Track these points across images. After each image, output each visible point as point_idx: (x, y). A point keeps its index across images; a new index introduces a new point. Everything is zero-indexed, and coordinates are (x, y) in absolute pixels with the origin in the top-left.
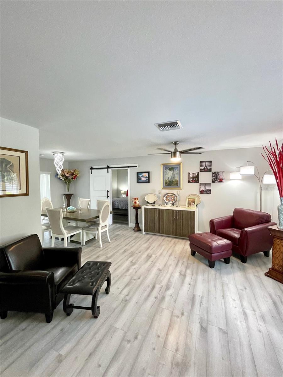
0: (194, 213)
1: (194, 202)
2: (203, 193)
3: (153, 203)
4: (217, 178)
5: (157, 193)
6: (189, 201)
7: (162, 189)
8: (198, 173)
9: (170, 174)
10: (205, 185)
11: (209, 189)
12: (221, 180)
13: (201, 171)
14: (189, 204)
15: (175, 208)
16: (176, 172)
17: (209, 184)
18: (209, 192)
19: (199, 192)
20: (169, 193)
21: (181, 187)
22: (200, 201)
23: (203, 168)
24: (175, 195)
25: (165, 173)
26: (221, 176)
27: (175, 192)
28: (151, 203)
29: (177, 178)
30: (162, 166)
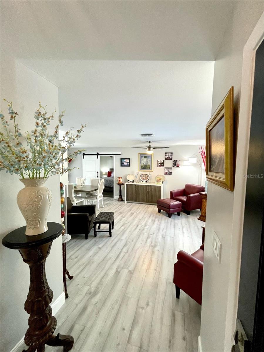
0: (160, 187)
1: (161, 180)
2: (166, 174)
3: (132, 181)
4: (175, 164)
5: (135, 174)
6: (157, 179)
7: (139, 171)
8: (164, 160)
9: (145, 161)
10: (168, 168)
11: (171, 171)
12: (178, 166)
13: (165, 159)
14: (158, 182)
15: (148, 184)
16: (149, 159)
17: (171, 168)
18: (170, 173)
19: (164, 174)
20: (144, 174)
21: (152, 170)
22: (165, 180)
23: (167, 157)
24: (148, 175)
25: (141, 160)
26: (178, 163)
27: (148, 173)
28: (131, 181)
29: (149, 164)
30: (139, 155)
